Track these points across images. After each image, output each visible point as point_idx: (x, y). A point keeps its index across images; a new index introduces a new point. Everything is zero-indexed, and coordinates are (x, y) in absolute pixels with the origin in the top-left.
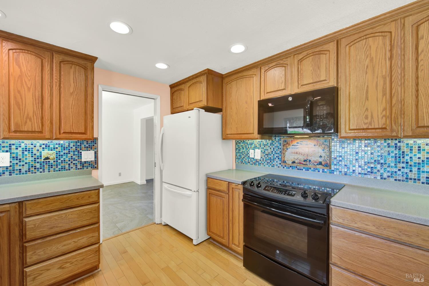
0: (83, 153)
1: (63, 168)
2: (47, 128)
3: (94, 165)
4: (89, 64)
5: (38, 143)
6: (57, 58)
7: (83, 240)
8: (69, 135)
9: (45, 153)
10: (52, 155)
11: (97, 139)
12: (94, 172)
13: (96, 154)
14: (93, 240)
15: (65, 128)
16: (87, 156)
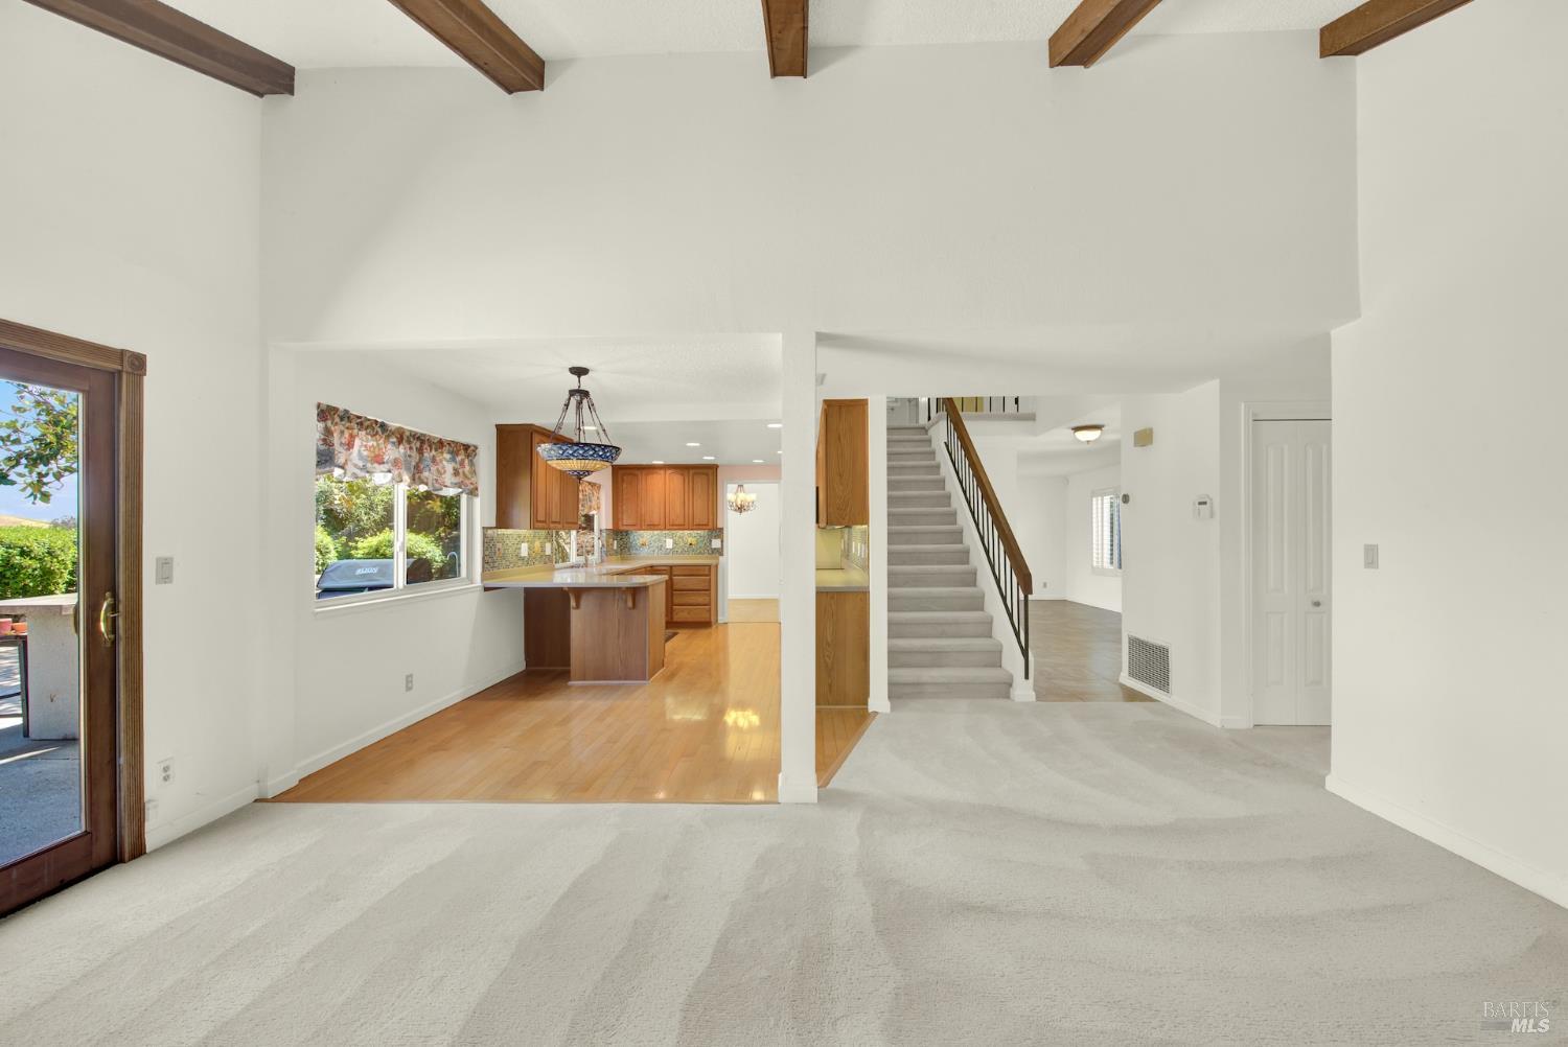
0: (713, 541)
1: (700, 553)
2: (686, 523)
3: (720, 552)
4: (710, 472)
5: (687, 532)
6: (691, 472)
7: (700, 600)
8: (699, 527)
9: (690, 540)
10: (693, 541)
11: (722, 529)
12: (721, 558)
13: (722, 542)
14: (707, 601)
15: (697, 521)
16: (716, 543)
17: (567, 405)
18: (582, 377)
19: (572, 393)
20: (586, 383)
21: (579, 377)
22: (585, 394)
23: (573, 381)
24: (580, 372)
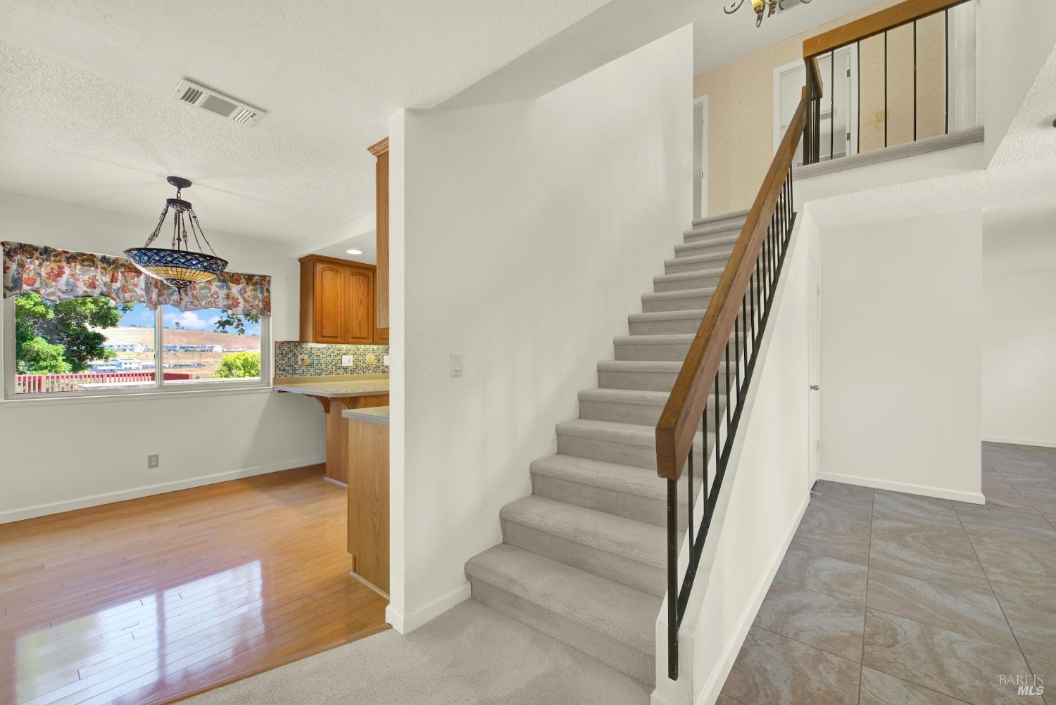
17: (164, 215)
18: (183, 190)
19: (171, 202)
20: (185, 194)
21: (180, 188)
22: (187, 206)
23: (172, 191)
24: (181, 183)
